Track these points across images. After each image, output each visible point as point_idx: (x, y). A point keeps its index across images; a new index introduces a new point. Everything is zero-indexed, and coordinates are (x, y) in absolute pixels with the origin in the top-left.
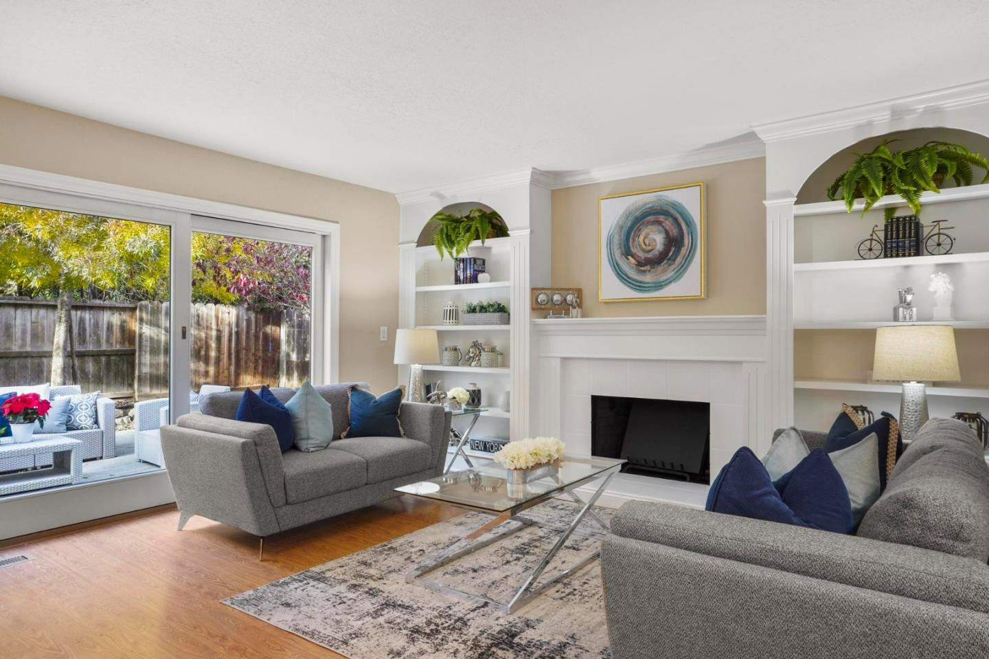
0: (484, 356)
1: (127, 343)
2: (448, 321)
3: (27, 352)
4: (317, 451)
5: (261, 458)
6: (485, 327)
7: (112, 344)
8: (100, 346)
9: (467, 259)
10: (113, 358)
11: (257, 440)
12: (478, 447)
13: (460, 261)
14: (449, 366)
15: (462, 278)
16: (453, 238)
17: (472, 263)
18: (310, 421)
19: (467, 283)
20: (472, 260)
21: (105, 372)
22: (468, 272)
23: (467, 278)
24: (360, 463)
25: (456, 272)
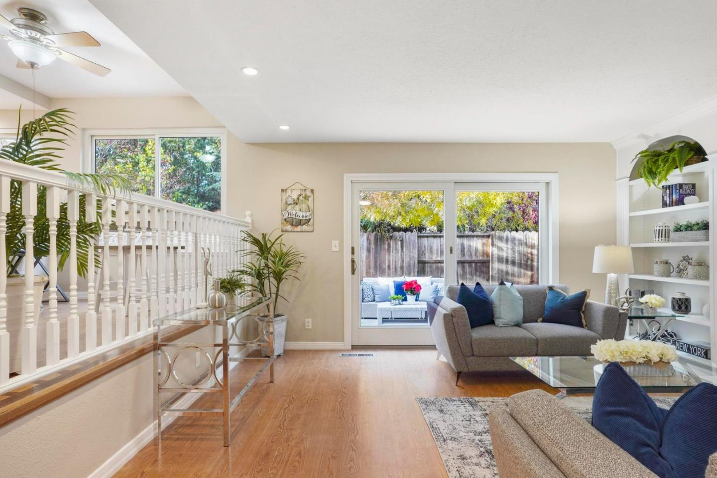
0: (690, 269)
1: (485, 256)
2: (657, 239)
3: (438, 260)
4: (504, 327)
5: (455, 325)
6: (689, 243)
7: (478, 257)
8: (472, 257)
9: (672, 185)
10: (478, 264)
11: (453, 314)
12: (682, 348)
13: (666, 187)
14: (659, 276)
15: (668, 202)
16: (654, 170)
17: (678, 188)
18: (501, 307)
19: (673, 206)
20: (678, 186)
21: (474, 272)
22: (674, 196)
23: (672, 202)
24: (530, 339)
25: (663, 197)
